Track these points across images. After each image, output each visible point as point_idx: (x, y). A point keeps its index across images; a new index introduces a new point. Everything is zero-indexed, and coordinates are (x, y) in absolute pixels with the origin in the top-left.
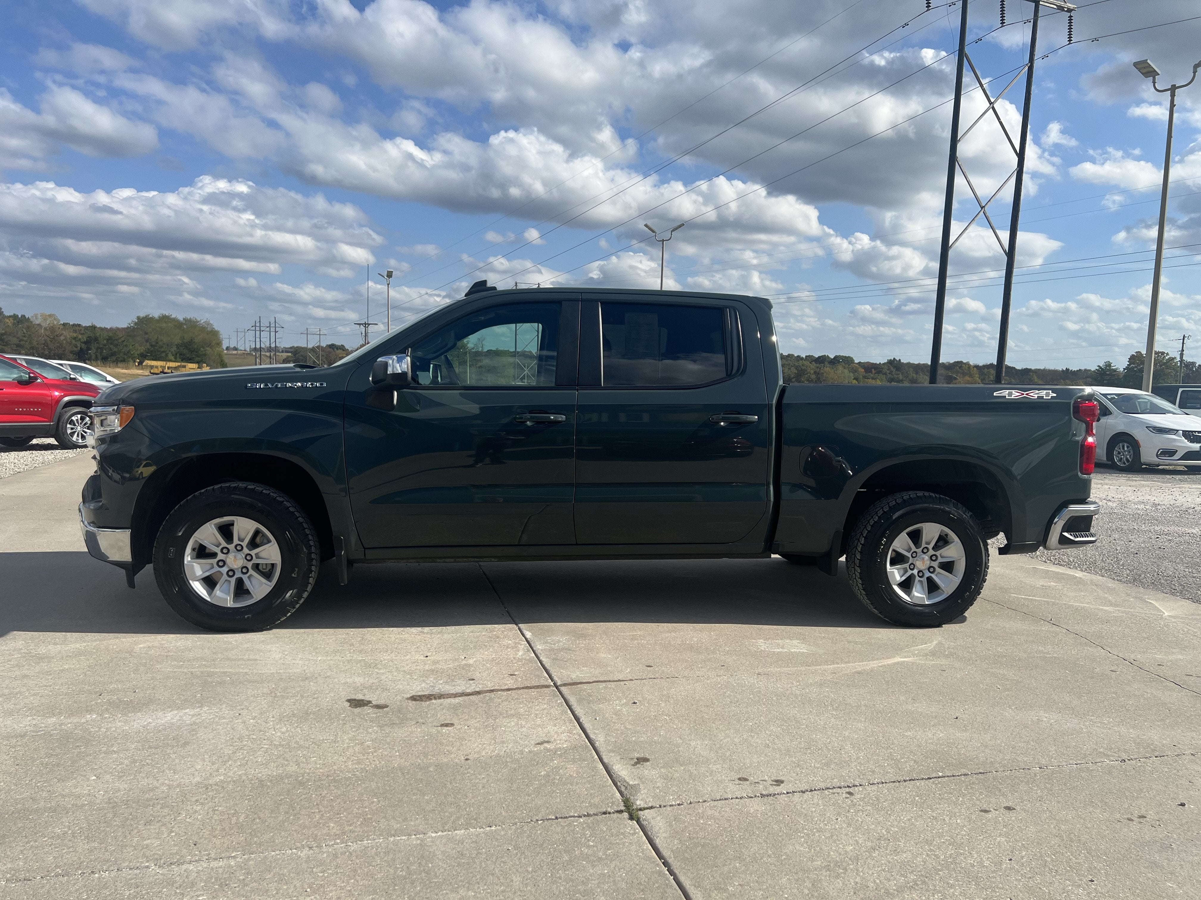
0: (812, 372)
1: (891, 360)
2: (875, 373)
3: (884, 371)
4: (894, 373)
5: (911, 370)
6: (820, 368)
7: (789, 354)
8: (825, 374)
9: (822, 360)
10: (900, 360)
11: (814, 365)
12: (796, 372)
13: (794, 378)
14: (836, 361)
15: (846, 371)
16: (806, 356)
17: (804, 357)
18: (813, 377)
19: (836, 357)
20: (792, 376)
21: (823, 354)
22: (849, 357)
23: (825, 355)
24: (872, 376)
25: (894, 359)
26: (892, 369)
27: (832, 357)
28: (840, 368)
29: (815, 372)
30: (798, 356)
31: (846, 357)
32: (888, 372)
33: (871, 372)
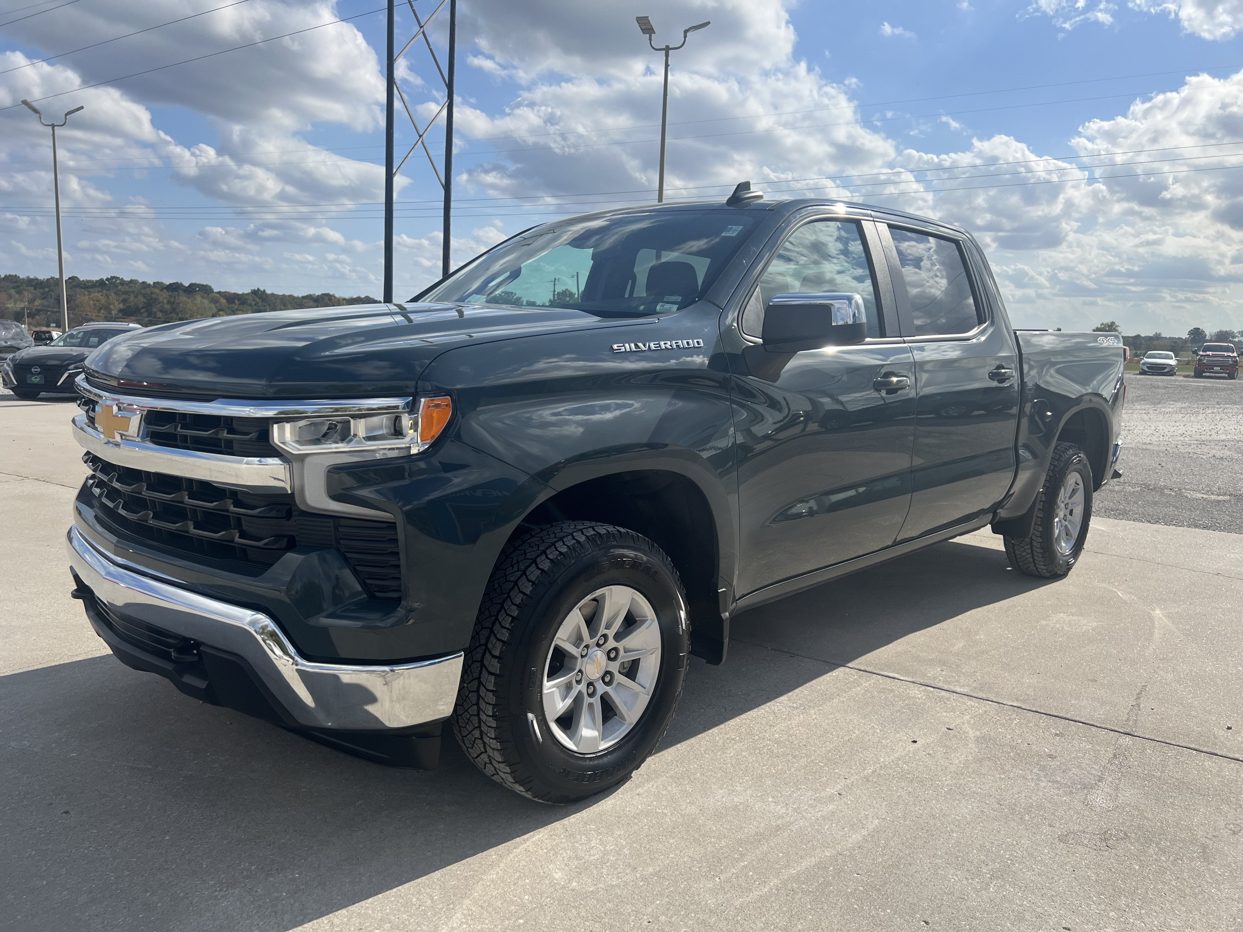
0: (165, 301)
1: (254, 290)
2: (240, 304)
3: (249, 302)
4: (260, 304)
5: (278, 301)
6: (175, 297)
7: (131, 280)
8: (181, 305)
9: (175, 288)
10: (264, 290)
11: (165, 294)
12: (145, 301)
13: (143, 308)
14: (193, 289)
15: (206, 301)
16: (154, 283)
17: (152, 283)
18: (167, 307)
19: (191, 285)
20: (141, 306)
21: (175, 281)
22: (206, 286)
23: (177, 283)
24: (236, 307)
25: (258, 289)
26: (258, 300)
27: (187, 285)
28: (199, 299)
29: (169, 302)
30: (144, 283)
31: (203, 285)
32: (253, 303)
33: (234, 303)
